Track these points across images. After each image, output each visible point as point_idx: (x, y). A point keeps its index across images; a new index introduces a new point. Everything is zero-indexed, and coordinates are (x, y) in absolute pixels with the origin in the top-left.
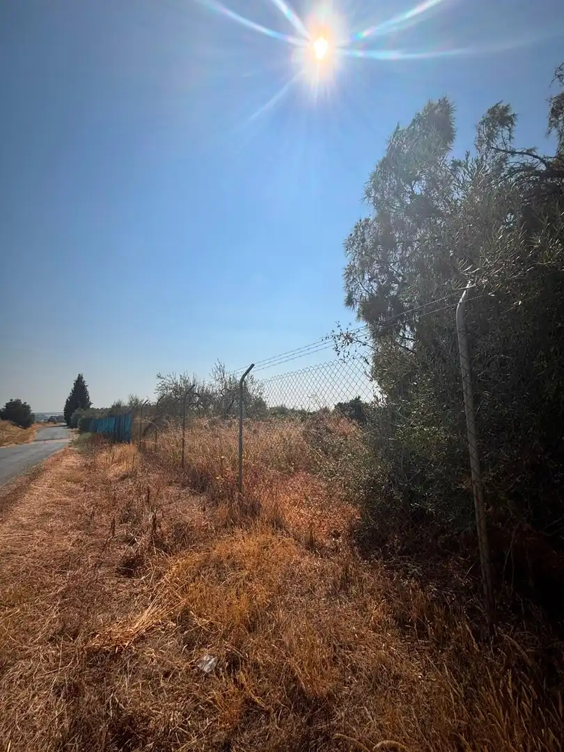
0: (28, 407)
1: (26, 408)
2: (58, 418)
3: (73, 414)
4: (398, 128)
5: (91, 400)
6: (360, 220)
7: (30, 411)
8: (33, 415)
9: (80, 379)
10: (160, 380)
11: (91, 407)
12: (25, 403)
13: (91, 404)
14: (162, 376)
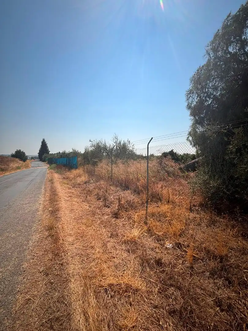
0: (24, 153)
1: (23, 153)
2: (35, 157)
3: (44, 156)
4: (230, 14)
5: (49, 150)
6: (200, 67)
7: (25, 155)
8: (27, 156)
9: (44, 140)
10: (91, 143)
11: (50, 153)
12: (23, 151)
13: (49, 151)
14: (92, 141)
